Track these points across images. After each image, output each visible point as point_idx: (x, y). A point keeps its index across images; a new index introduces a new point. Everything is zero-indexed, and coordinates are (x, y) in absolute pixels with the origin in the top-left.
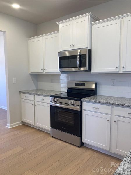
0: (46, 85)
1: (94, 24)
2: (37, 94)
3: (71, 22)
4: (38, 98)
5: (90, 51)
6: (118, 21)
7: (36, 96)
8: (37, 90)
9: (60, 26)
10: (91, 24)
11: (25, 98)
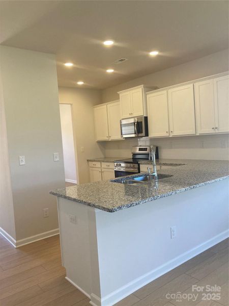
0: (114, 152)
1: (148, 94)
2: (103, 161)
3: (129, 92)
4: (104, 165)
5: (146, 118)
6: (165, 92)
7: (102, 163)
8: (105, 158)
9: (120, 95)
10: (145, 93)
11: (93, 166)
